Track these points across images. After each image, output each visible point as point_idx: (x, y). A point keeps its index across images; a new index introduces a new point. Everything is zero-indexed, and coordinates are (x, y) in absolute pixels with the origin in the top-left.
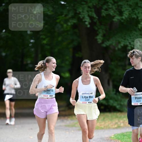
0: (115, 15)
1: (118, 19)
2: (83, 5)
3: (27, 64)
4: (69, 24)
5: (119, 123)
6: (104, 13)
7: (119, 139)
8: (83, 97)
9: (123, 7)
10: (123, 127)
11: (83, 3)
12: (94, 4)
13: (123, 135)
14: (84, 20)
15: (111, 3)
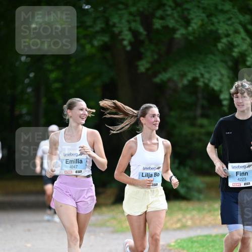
0: (178, 26)
1: (182, 35)
2: (120, 9)
3: (21, 116)
4: (96, 43)
5: (184, 220)
6: (157, 24)
7: (183, 249)
8: (144, 175)
9: (191, 12)
10: (191, 228)
11: (121, 6)
12: (141, 9)
13: (191, 240)
14: (120, 37)
15: (170, 6)
